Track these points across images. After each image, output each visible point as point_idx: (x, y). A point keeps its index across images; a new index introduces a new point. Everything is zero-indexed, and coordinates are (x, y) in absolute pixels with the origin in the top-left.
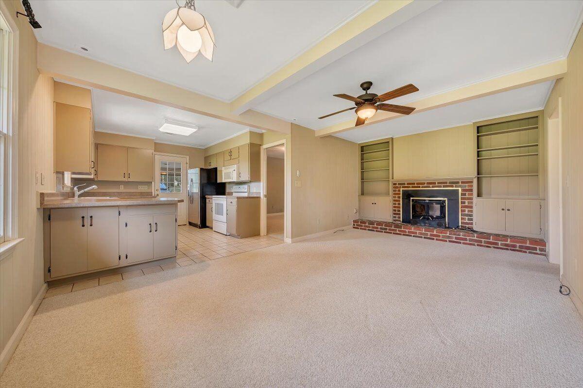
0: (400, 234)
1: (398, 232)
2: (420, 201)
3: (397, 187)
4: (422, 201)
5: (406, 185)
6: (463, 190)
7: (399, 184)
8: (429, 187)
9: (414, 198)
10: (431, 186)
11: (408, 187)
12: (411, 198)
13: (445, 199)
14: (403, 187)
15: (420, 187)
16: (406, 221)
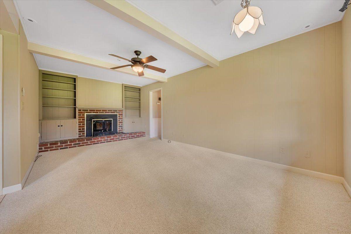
0: (91, 144)
1: (89, 143)
2: (99, 121)
3: (82, 113)
4: (100, 121)
5: (89, 111)
6: (119, 115)
7: (83, 110)
8: (103, 113)
9: (95, 120)
10: (104, 112)
11: (90, 113)
12: (93, 120)
13: (112, 119)
14: (86, 113)
15: (98, 113)
16: (89, 135)
